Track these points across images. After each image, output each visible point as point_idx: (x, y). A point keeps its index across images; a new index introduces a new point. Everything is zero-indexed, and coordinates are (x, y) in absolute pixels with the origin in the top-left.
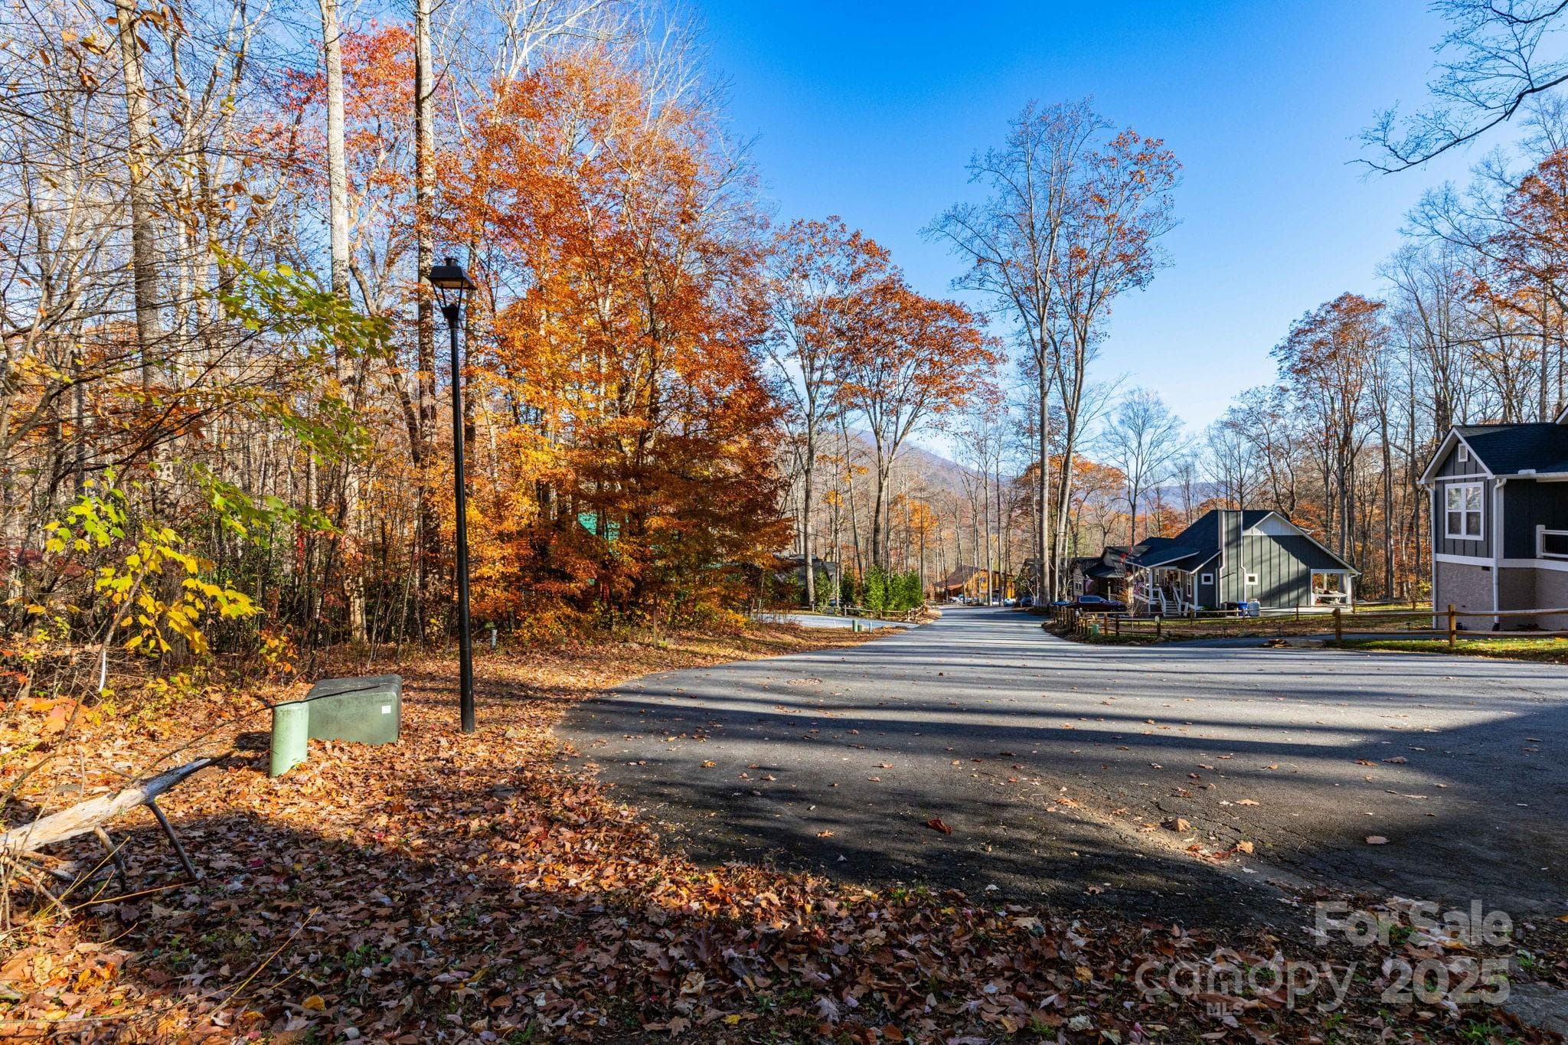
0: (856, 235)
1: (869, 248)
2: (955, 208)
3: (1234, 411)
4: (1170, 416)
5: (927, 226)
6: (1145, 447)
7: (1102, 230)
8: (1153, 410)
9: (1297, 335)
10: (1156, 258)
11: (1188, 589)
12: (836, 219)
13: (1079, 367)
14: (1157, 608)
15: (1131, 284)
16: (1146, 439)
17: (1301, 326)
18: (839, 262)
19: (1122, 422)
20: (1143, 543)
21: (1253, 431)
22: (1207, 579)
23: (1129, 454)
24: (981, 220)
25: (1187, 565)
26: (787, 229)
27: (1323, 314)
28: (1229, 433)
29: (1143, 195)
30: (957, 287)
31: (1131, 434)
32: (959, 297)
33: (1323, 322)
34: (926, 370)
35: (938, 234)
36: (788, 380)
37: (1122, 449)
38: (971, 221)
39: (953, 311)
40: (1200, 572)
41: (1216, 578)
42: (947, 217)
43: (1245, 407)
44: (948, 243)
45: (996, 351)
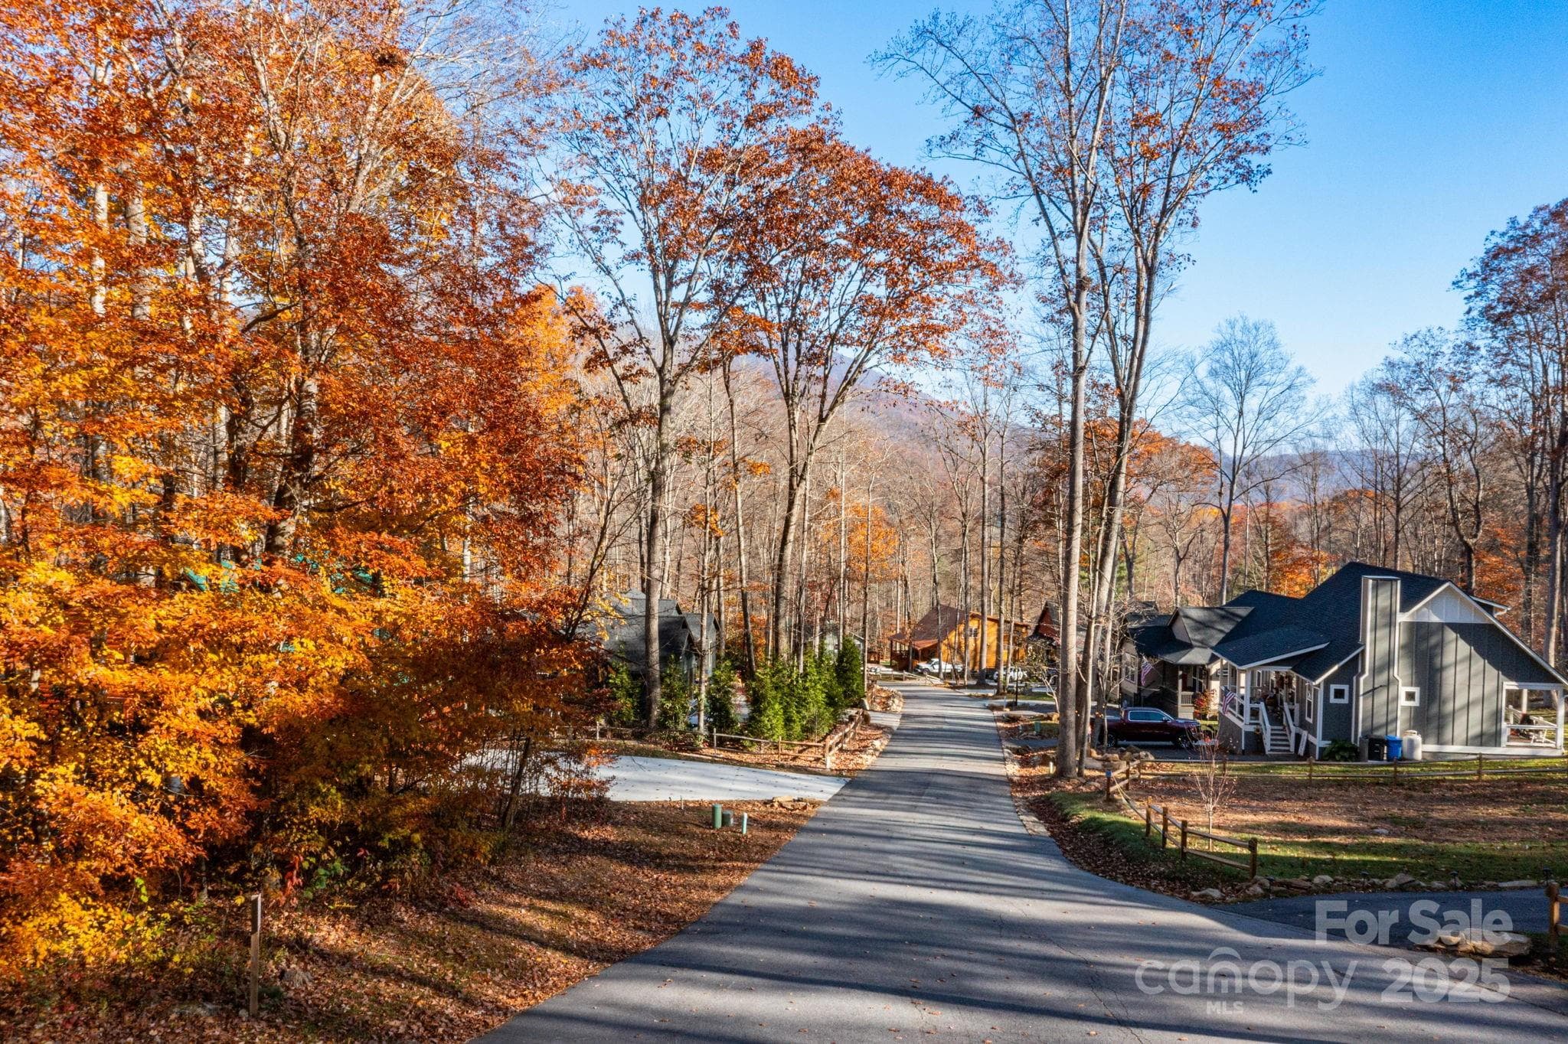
0: (756, 47)
1: (783, 70)
2: (935, 18)
3: (1392, 365)
4: (1292, 367)
5: (883, 50)
6: (1249, 417)
7: (1188, 81)
8: (1264, 356)
9: (1495, 256)
10: (1276, 127)
11: (1307, 709)
12: (720, 12)
13: (1143, 315)
14: (1255, 740)
15: (1232, 180)
16: (1252, 403)
17: (1502, 242)
18: (727, 88)
19: (1214, 373)
20: (1238, 602)
21: (1421, 403)
22: (1339, 694)
23: (1223, 428)
24: (979, 45)
25: (1310, 666)
26: (628, 27)
27: (1537, 224)
28: (1383, 401)
29: (1259, 24)
30: (936, 152)
31: (1227, 393)
32: (938, 168)
33: (1536, 239)
34: (878, 289)
35: (902, 65)
36: (623, 303)
37: (1212, 418)
38: (962, 45)
39: (926, 189)
40: (1327, 682)
41: (1354, 694)
42: (922, 33)
43: (1407, 359)
44: (919, 82)
45: (1003, 264)
